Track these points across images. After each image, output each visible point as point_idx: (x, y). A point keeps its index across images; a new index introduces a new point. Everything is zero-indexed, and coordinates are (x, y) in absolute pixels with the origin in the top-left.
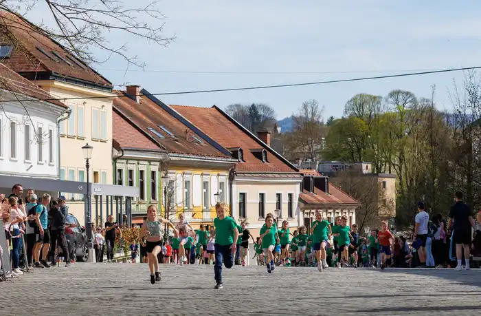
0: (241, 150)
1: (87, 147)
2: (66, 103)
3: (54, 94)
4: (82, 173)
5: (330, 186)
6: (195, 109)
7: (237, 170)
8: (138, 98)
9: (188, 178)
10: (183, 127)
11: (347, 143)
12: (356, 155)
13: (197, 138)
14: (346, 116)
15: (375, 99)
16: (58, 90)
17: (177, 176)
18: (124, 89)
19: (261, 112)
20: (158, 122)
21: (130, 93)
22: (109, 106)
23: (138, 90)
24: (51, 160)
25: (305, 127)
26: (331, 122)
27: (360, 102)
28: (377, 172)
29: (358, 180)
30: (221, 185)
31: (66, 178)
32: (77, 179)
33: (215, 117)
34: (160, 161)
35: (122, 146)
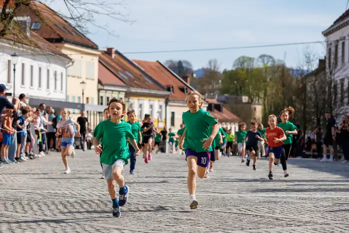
0: (173, 87)
1: (83, 83)
2: (71, 57)
3: (64, 51)
4: (79, 98)
5: (224, 109)
6: (146, 62)
7: (170, 99)
8: (113, 56)
9: (141, 102)
10: (139, 73)
11: (234, 84)
12: (239, 91)
13: (147, 79)
14: (234, 69)
15: (251, 59)
16: (67, 49)
17: (135, 101)
18: (105, 50)
19: (184, 65)
20: (124, 69)
21: (109, 52)
22: (96, 59)
23: (114, 51)
24: (62, 89)
25: (210, 75)
26: (225, 72)
27: (242, 60)
28: (251, 102)
29: (239, 106)
30: (161, 107)
31: (70, 100)
32: (76, 101)
33: (158, 67)
34: (125, 92)
35: (103, 82)
